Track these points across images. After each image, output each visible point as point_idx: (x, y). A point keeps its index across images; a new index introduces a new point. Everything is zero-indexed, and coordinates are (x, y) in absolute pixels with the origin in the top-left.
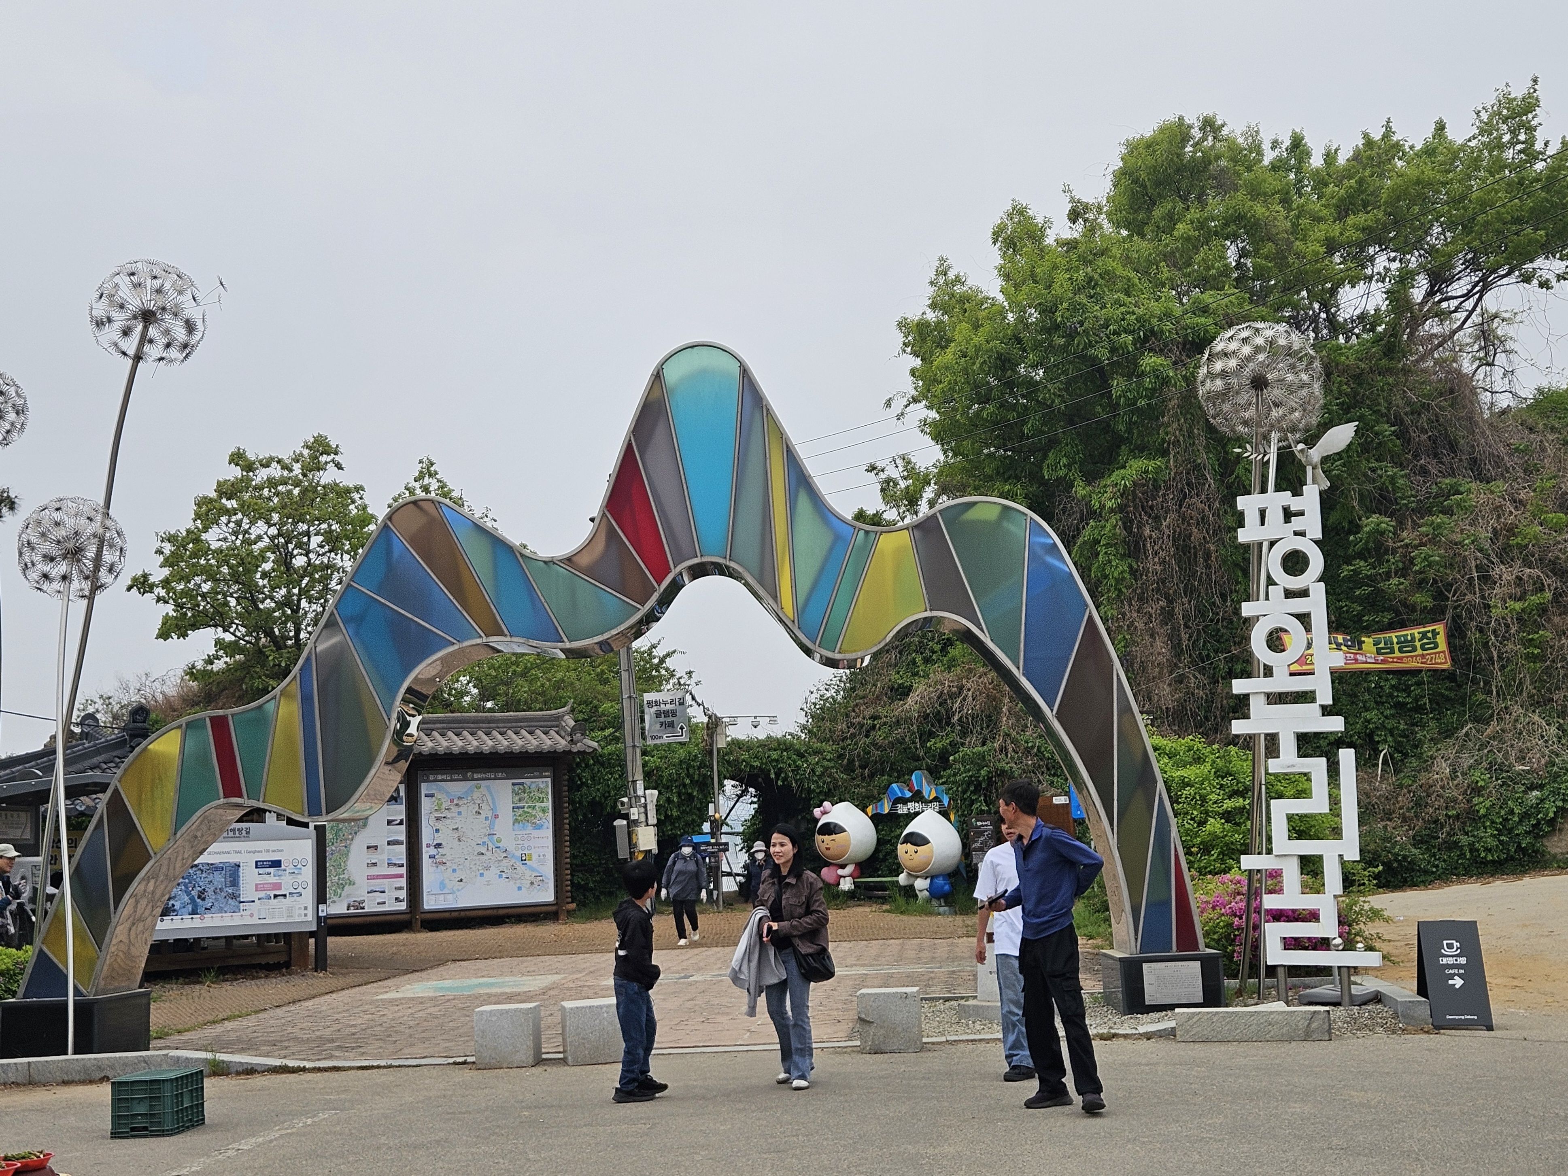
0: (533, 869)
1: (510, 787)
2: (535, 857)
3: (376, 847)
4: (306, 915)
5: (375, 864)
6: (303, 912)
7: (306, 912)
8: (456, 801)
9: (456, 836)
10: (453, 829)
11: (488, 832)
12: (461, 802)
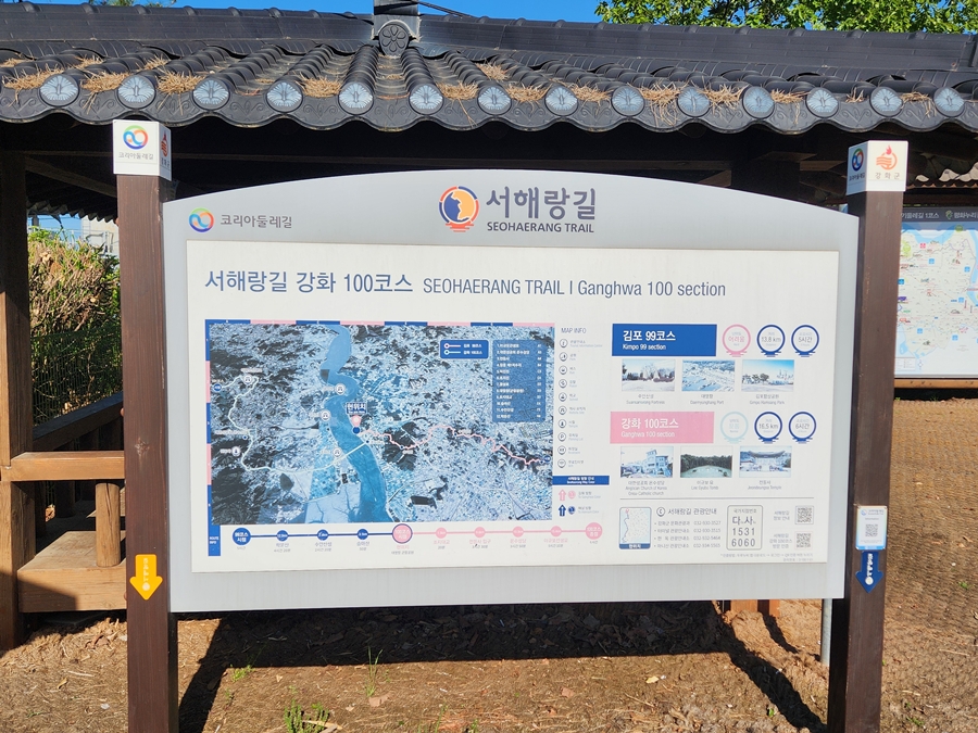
4: (804, 540)
6: (792, 528)
7: (804, 528)
8: (928, 246)
9: (925, 289)
10: (922, 281)
11: (967, 287)
12: (935, 247)
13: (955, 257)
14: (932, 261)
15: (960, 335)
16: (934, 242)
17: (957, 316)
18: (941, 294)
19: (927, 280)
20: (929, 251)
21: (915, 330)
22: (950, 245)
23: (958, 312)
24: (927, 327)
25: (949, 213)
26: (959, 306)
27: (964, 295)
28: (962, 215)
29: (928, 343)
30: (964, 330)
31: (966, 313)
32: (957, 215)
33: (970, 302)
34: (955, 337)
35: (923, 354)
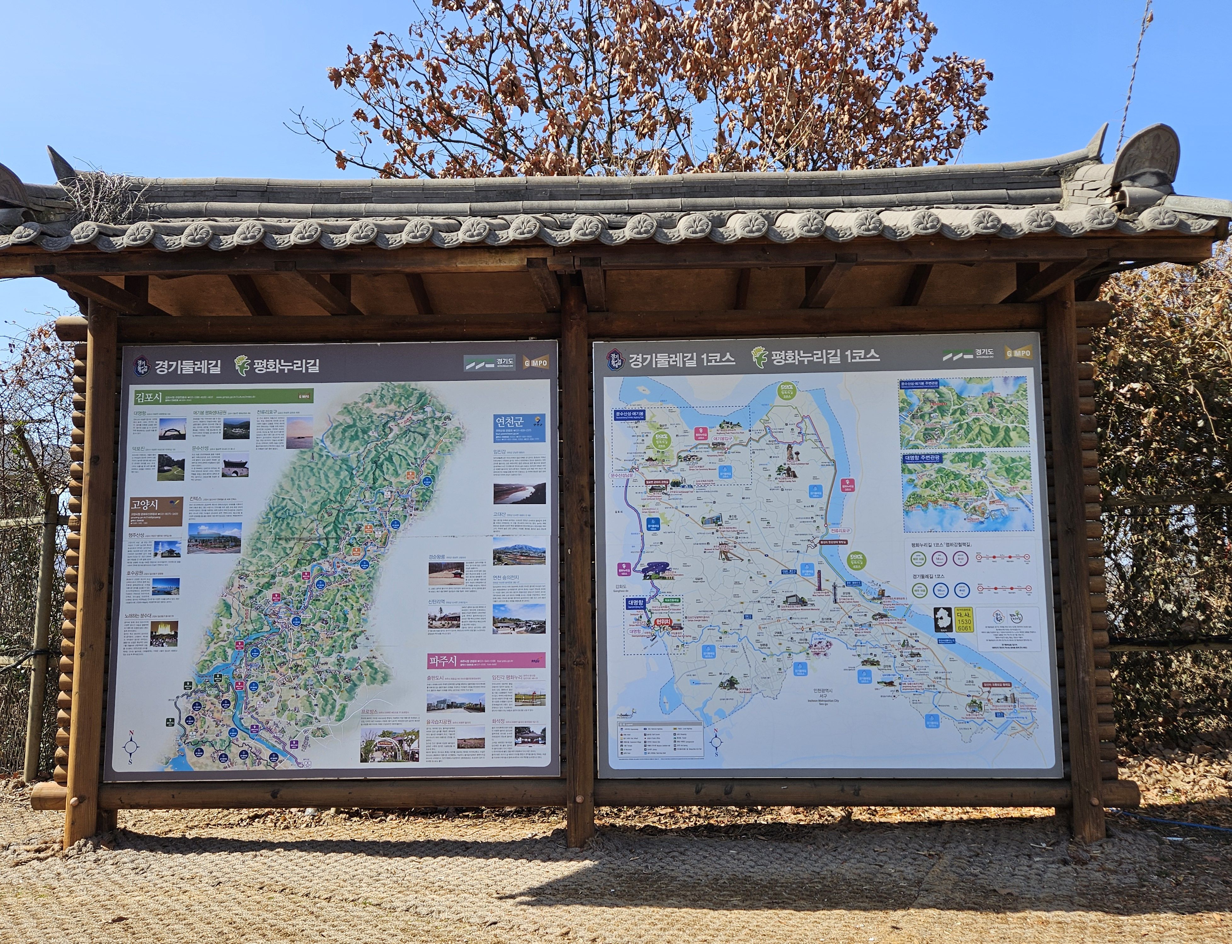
0: (976, 659)
1: (896, 395)
2: (982, 619)
3: (458, 569)
5: (453, 621)
8: (713, 436)
9: (715, 541)
10: (705, 521)
11: (820, 535)
12: (730, 438)
13: (782, 459)
14: (725, 471)
15: (815, 663)
16: (727, 424)
17: (799, 612)
18: (754, 555)
19: (717, 520)
20: (716, 445)
21: (695, 649)
22: (768, 430)
23: (802, 602)
24: (727, 640)
25: (758, 352)
26: (806, 590)
27: (813, 556)
28: (791, 357)
29: (732, 683)
30: (821, 648)
31: (823, 602)
32: (778, 358)
33: (828, 575)
34: (801, 668)
35: (722, 715)
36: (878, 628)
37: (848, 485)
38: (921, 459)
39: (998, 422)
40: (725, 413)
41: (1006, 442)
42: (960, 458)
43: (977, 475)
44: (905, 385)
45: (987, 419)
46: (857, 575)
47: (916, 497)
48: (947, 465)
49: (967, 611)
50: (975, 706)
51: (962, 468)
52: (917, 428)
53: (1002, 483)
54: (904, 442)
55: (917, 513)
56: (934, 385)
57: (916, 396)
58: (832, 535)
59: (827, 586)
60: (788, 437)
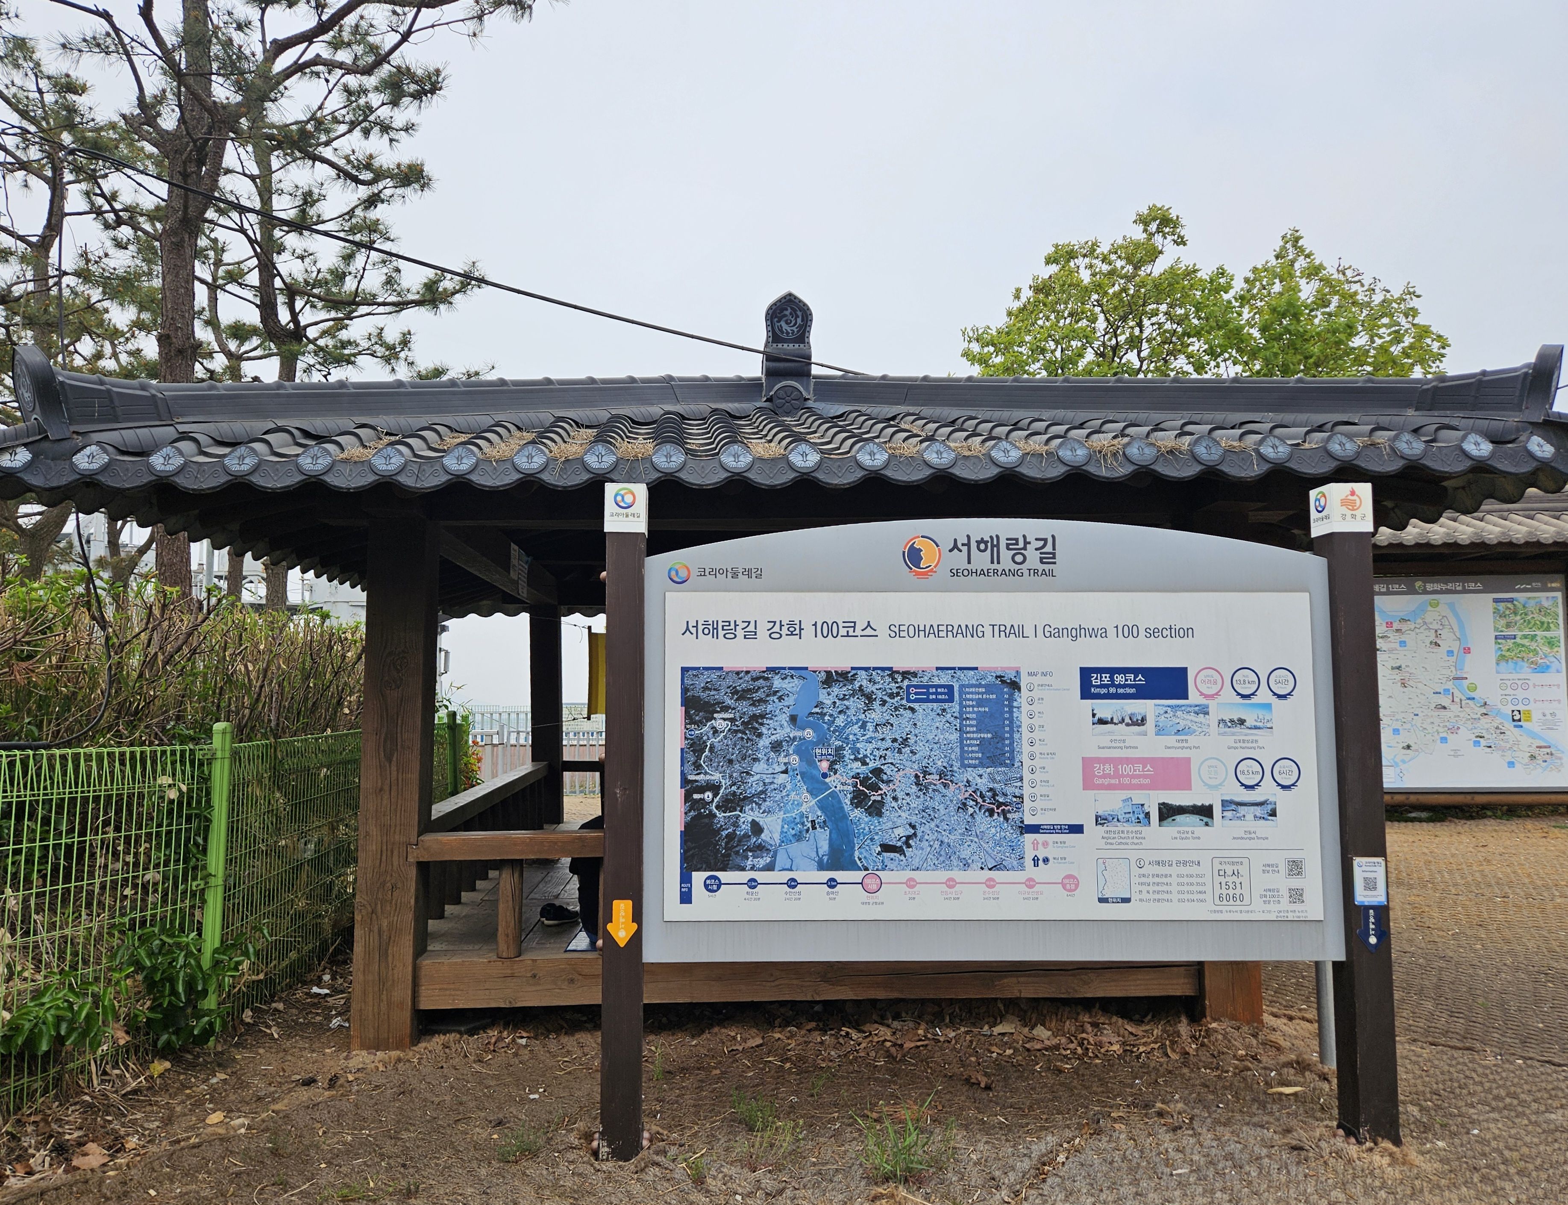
0: (1533, 735)
1: (1491, 605)
2: (1536, 716)
4: (1297, 895)
6: (1284, 883)
7: (1295, 882)
8: (1396, 626)
9: (1398, 678)
10: (1393, 668)
11: (1453, 674)
12: (1404, 627)
13: (1432, 637)
14: (1403, 643)
15: (1451, 737)
16: (1403, 620)
17: (1443, 713)
18: (1420, 685)
19: (1399, 668)
20: (1398, 630)
21: (1390, 731)
22: (1425, 623)
23: (1445, 708)
24: (1406, 726)
25: (1418, 584)
26: (1446, 701)
27: (1450, 685)
28: (1437, 587)
29: (1409, 747)
30: (1454, 730)
31: (1455, 708)
32: (1429, 587)
33: (1458, 695)
34: (1444, 740)
35: (1403, 761)
36: (1484, 720)
37: (1467, 651)
38: (1505, 638)
39: (1544, 619)
40: (1402, 614)
41: (1548, 629)
42: (1525, 637)
43: (1534, 645)
44: (1496, 601)
45: (1539, 617)
46: (1472, 695)
47: (1503, 656)
48: (1518, 640)
49: (1529, 712)
50: (1533, 757)
51: (1526, 642)
52: (1503, 622)
53: (1546, 649)
54: (1496, 629)
55: (1503, 664)
56: (1511, 601)
57: (1501, 606)
58: (1459, 675)
59: (1456, 699)
60: (1435, 626)
